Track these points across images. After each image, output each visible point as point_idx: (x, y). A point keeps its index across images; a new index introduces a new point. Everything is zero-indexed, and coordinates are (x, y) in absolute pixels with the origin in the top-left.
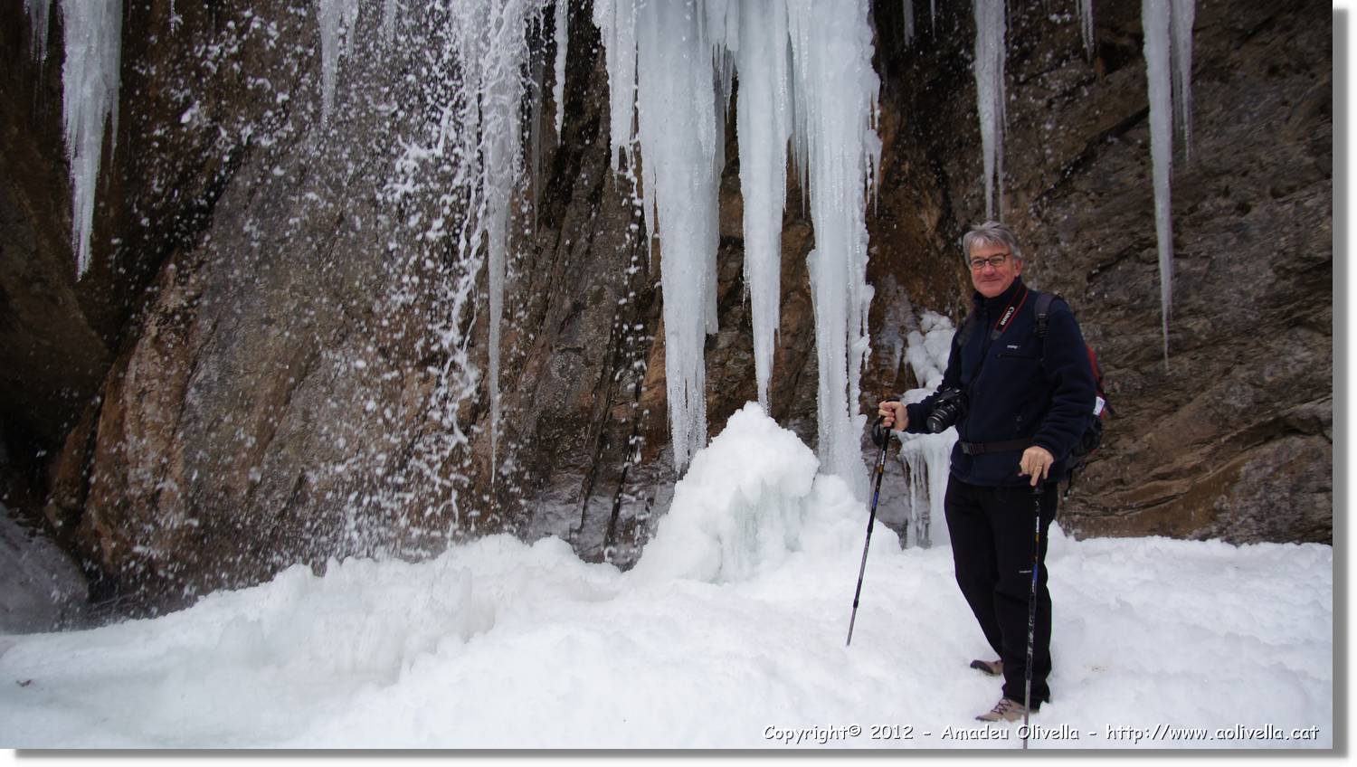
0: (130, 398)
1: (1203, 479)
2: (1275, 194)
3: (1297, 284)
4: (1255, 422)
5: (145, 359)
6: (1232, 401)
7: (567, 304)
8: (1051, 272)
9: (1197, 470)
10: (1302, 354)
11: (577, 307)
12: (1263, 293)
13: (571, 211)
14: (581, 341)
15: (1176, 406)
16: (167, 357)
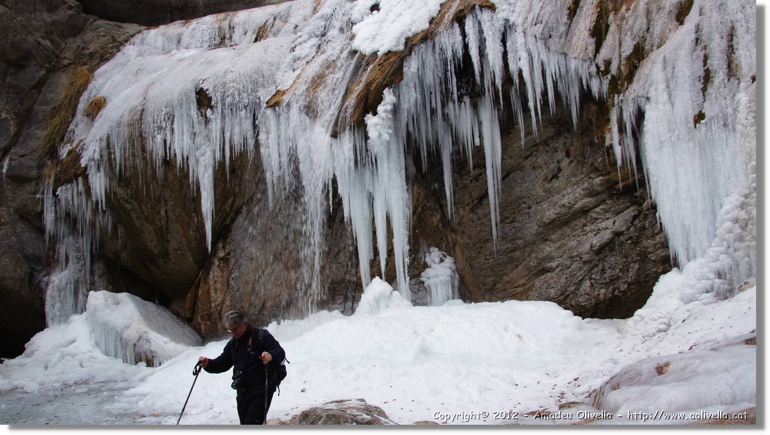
0: (211, 283)
1: (526, 287)
2: (537, 203)
3: (544, 229)
4: (538, 269)
5: (215, 271)
6: (531, 264)
7: (336, 250)
8: (479, 229)
9: (524, 285)
10: (548, 249)
11: (339, 251)
12: (535, 232)
13: (335, 225)
14: (340, 260)
15: (517, 267)
16: (222, 271)
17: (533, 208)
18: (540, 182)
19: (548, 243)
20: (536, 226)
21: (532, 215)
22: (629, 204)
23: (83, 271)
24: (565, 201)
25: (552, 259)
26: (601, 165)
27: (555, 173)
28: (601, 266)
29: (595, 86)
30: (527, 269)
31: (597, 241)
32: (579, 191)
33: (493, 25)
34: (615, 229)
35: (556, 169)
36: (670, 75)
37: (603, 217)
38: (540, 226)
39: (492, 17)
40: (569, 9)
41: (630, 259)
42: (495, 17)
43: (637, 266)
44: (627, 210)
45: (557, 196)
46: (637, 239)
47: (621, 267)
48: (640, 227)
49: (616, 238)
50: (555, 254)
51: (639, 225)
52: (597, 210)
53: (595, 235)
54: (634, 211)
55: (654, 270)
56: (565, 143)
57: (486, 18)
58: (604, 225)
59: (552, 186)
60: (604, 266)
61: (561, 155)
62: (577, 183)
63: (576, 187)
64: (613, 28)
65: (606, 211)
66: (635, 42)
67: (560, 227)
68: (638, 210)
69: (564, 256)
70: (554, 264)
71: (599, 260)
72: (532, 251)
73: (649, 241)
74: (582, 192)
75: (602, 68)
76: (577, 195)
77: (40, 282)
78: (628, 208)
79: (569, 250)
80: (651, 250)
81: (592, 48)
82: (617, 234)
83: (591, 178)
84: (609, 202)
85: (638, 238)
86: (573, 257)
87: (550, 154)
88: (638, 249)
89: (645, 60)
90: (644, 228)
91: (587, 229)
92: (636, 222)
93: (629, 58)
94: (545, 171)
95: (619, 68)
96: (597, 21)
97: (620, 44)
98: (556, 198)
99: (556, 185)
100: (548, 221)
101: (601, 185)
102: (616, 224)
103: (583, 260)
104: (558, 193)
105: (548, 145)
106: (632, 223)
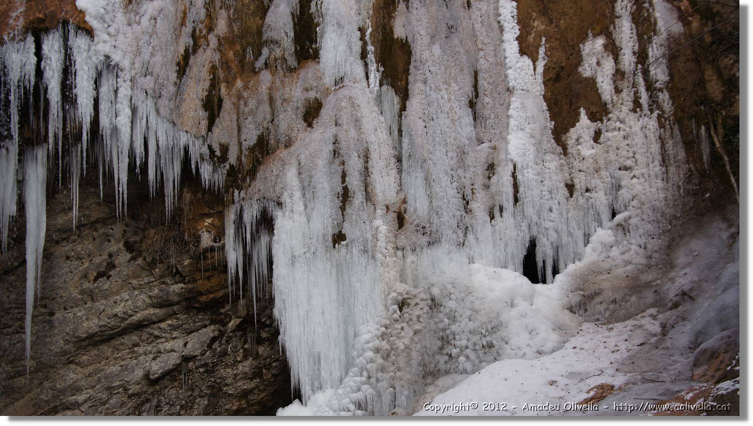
17: (57, 315)
18: (76, 279)
19: (72, 366)
20: (62, 342)
21: (57, 324)
22: (207, 323)
24: (119, 310)
25: (78, 390)
26: (187, 269)
27: (102, 269)
28: (156, 400)
29: (206, 171)
30: (33, 406)
31: (157, 367)
32: (142, 298)
33: (90, 58)
34: (186, 352)
35: (105, 264)
36: (306, 184)
37: (168, 335)
38: (67, 342)
39: (89, 47)
40: (178, 64)
41: (196, 393)
42: (93, 48)
43: (206, 402)
44: (205, 330)
45: (104, 302)
46: (213, 367)
47: (184, 402)
48: (220, 352)
49: (184, 364)
50: (83, 383)
51: (219, 349)
52: (163, 325)
53: (154, 359)
54: (214, 331)
55: (227, 407)
56: (125, 231)
57: (83, 46)
58: (168, 346)
59: (97, 287)
60: (159, 402)
61: (116, 246)
62: (140, 288)
63: (137, 292)
64: (227, 104)
65: (174, 328)
66: (259, 133)
67: (96, 344)
68: (220, 331)
69: (98, 387)
70: (80, 398)
71: (152, 393)
72: (47, 378)
73: (228, 370)
74: (148, 301)
75: (218, 153)
76: (139, 304)
78: (205, 326)
79: (105, 378)
80: (229, 381)
81: (204, 123)
82: (186, 359)
83: (164, 283)
84: (183, 317)
85: (215, 365)
86: (112, 387)
87: (98, 241)
88: (213, 380)
89: (272, 157)
90: (224, 354)
91: (140, 350)
92: (216, 345)
93: (252, 150)
94: (87, 265)
95: (239, 159)
96: (210, 91)
97: (239, 130)
98: (100, 305)
99: (106, 287)
100: (84, 335)
101: (179, 295)
102: (189, 346)
103: (130, 392)
104: (105, 297)
105: (96, 230)
106: (210, 346)
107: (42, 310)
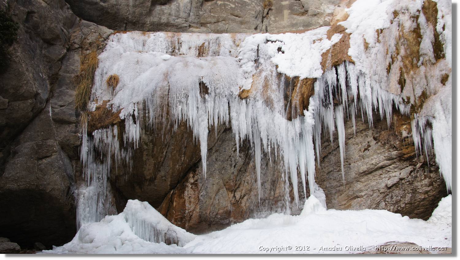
1: (346, 205)
2: (354, 162)
3: (359, 176)
4: (353, 196)
5: (189, 191)
6: (350, 193)
9: (345, 204)
10: (359, 186)
12: (353, 177)
15: (341, 194)
16: (194, 191)
17: (352, 165)
18: (357, 152)
19: (359, 183)
20: (354, 174)
21: (352, 168)
22: (408, 165)
23: (102, 187)
24: (373, 162)
25: (361, 191)
26: (398, 145)
27: (366, 147)
28: (391, 195)
29: (402, 108)
30: (347, 196)
31: (390, 183)
32: (382, 157)
33: (354, 72)
34: (401, 176)
35: (367, 145)
36: (445, 108)
37: (393, 171)
38: (356, 174)
39: (354, 68)
40: (387, 69)
41: (406, 192)
42: (355, 68)
43: (411, 195)
44: (407, 168)
45: (368, 159)
46: (412, 182)
47: (402, 195)
48: (415, 176)
49: (400, 181)
50: (363, 188)
51: (414, 175)
52: (390, 167)
53: (389, 179)
54: (411, 168)
55: (420, 197)
56: (373, 133)
57: (351, 68)
58: (394, 174)
59: (365, 154)
60: (392, 195)
61: (370, 139)
62: (381, 153)
63: (379, 155)
64: (408, 81)
65: (395, 168)
66: (422, 90)
67: (366, 175)
68: (414, 168)
69: (369, 190)
70: (363, 194)
71: (389, 192)
72: (350, 187)
73: (419, 183)
74: (384, 158)
75: (406, 100)
76: (381, 159)
77: (73, 193)
78: (407, 167)
79: (371, 187)
80: (419, 187)
81: (399, 90)
82: (401, 179)
83: (389, 151)
84: (398, 163)
85: (413, 181)
86: (374, 190)
87: (363, 137)
88: (412, 187)
89: (428, 99)
90: (416, 177)
91: (383, 176)
92: (412, 174)
93: (420, 97)
94: (360, 146)
95: (415, 101)
96: (400, 77)
97: (414, 90)
98: (366, 160)
99: (368, 154)
100: (362, 172)
101: (396, 155)
102: (401, 174)
103: (381, 192)
104: (368, 158)
105: (362, 133)
106: (410, 174)
107: (347, 163)
